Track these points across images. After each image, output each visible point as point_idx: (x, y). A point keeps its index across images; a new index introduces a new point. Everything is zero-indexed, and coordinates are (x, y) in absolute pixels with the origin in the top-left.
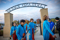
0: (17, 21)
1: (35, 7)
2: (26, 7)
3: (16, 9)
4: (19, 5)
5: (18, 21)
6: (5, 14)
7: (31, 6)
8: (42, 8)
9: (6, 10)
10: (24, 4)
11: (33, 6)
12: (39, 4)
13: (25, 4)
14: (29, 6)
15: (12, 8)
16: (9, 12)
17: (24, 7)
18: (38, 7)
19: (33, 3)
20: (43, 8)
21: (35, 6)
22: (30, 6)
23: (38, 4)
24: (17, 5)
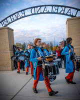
0: (20, 45)
2: (37, 14)
3: (18, 19)
4: (24, 10)
5: (22, 44)
8: (70, 15)
10: (34, 7)
11: (52, 13)
12: (65, 7)
13: (37, 7)
14: (43, 13)
15: (10, 16)
18: (63, 14)
19: (52, 6)
20: (72, 16)
21: (56, 12)
23: (63, 8)
24: (21, 11)
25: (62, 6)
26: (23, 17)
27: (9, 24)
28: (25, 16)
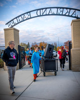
0: (25, 45)
1: (62, 15)
2: (43, 15)
3: (24, 20)
4: (30, 12)
5: (27, 44)
6: (5, 30)
7: (54, 14)
8: (75, 17)
9: (7, 23)
10: (40, 9)
11: (57, 15)
12: (70, 9)
13: (42, 9)
15: (16, 18)
16: (12, 27)
17: (40, 16)
18: (68, 16)
19: (57, 8)
20: (77, 18)
22: (52, 15)
23: (68, 10)
24: (27, 13)
25: (67, 8)
26: (28, 19)
27: (15, 25)
28: (31, 18)
